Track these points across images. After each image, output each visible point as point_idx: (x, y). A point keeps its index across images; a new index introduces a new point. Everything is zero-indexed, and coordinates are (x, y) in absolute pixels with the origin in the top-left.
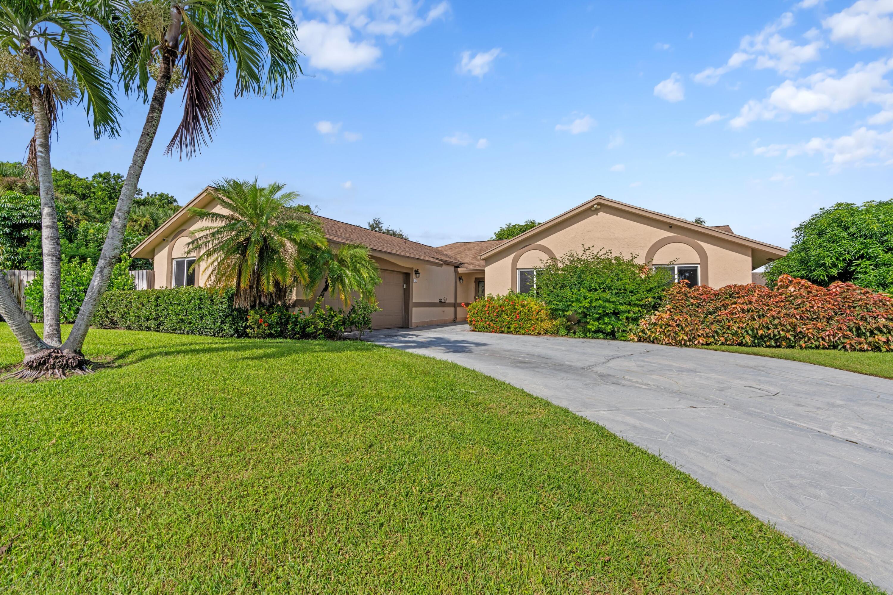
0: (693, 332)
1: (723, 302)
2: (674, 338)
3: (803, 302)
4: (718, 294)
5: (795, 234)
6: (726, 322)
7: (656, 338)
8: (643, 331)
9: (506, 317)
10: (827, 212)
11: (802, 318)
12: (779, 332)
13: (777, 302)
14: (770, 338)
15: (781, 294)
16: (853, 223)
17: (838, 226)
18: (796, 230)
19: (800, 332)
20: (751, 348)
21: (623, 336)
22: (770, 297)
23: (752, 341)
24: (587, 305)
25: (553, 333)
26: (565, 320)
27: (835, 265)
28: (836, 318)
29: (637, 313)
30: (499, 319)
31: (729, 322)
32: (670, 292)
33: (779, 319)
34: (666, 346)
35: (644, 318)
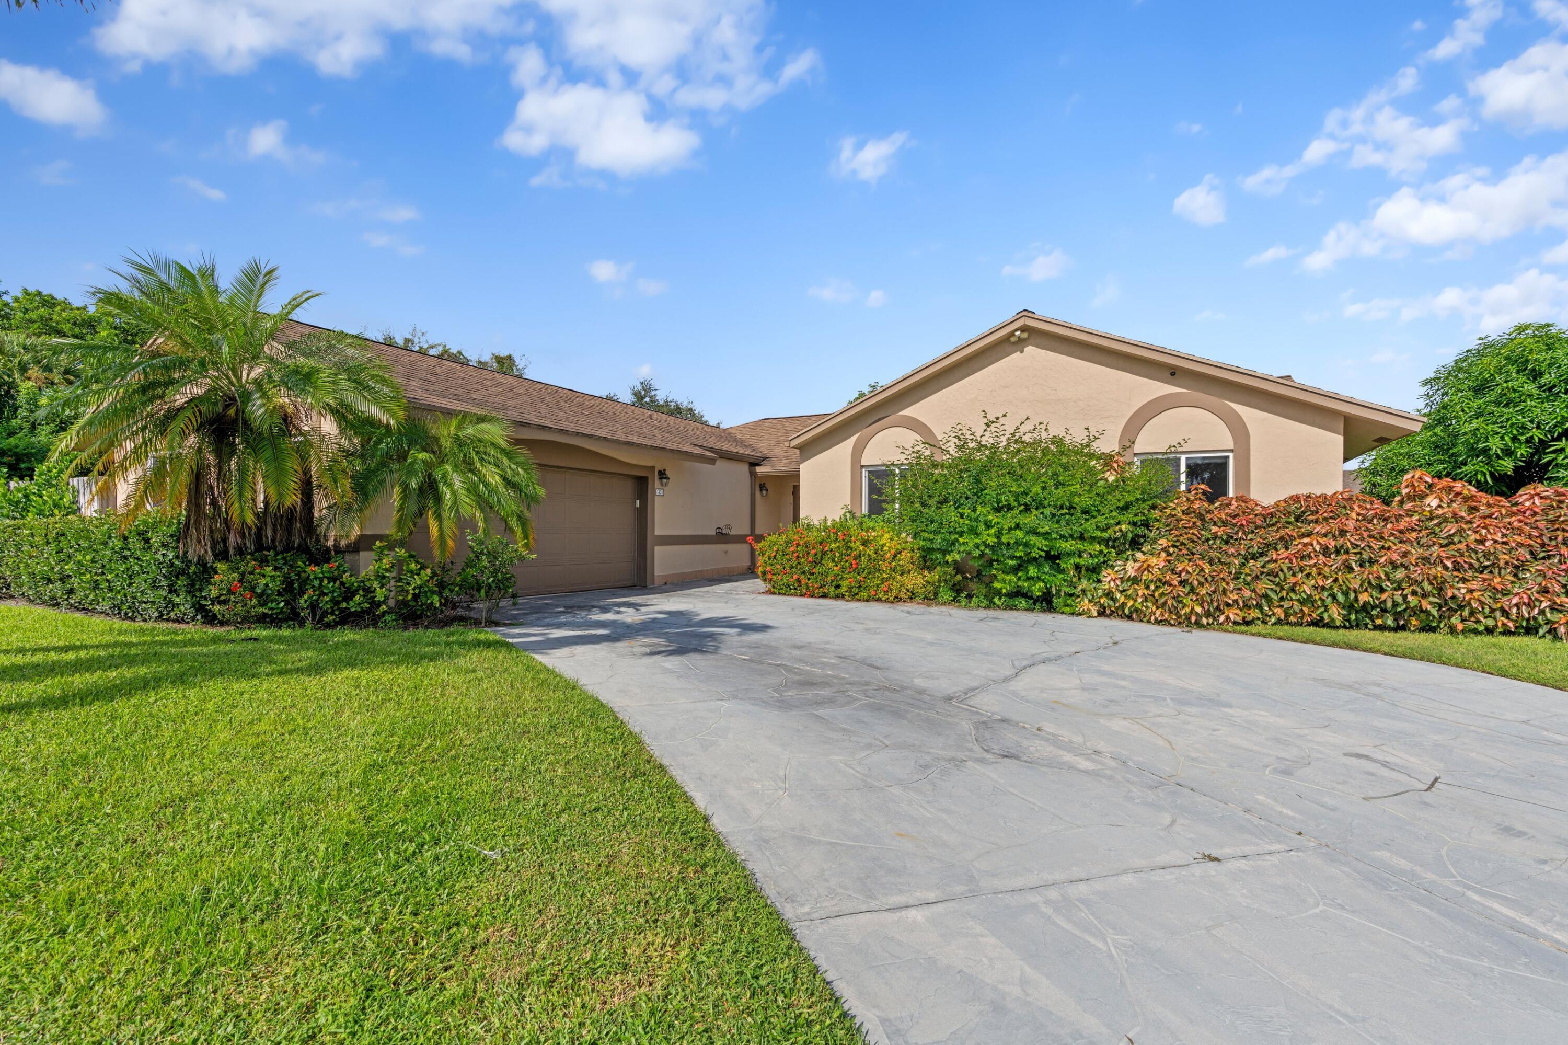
0: (1215, 597)
1: (1282, 533)
2: (1174, 611)
3: (1460, 531)
4: (1272, 515)
5: (1424, 390)
6: (1289, 575)
7: (1137, 610)
8: (1109, 595)
9: (831, 564)
10: (1492, 345)
11: (1457, 567)
12: (1405, 598)
13: (1401, 532)
14: (1385, 611)
15: (1409, 514)
16: (1550, 365)
17: (1518, 372)
18: (1426, 382)
19: (1453, 597)
20: (1341, 631)
21: (1067, 605)
22: (1386, 520)
23: (1344, 616)
24: (991, 541)
25: (926, 598)
26: (950, 570)
27: (1508, 452)
28: (1535, 567)
29: (1096, 557)
30: (818, 569)
31: (1294, 575)
32: (1168, 511)
33: (1406, 568)
34: (1156, 627)
35: (1112, 567)
